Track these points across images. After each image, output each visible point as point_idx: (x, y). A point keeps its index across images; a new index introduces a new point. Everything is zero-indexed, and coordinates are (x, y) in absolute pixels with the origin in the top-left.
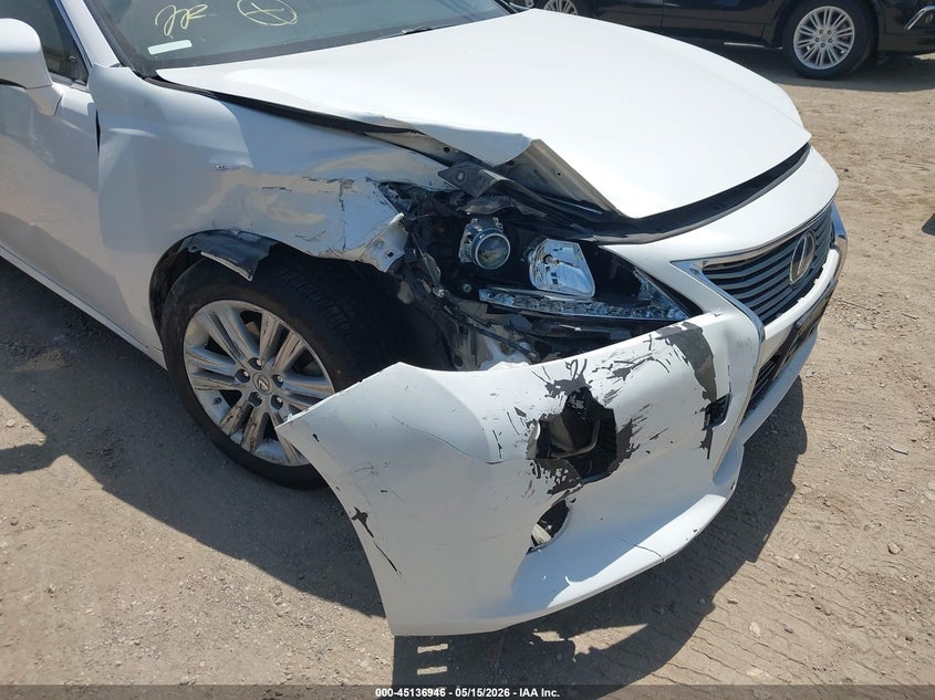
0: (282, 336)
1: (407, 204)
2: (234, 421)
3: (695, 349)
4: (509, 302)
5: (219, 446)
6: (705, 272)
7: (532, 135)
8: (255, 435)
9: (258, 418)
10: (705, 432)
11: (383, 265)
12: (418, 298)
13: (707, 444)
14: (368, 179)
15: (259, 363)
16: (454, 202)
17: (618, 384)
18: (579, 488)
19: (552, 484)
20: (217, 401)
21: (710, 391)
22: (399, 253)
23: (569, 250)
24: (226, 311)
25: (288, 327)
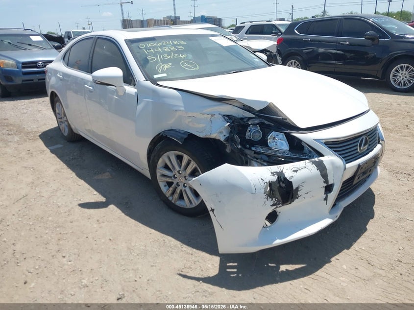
0: (188, 164)
1: (231, 121)
2: (170, 192)
3: (321, 166)
4: (261, 150)
5: (164, 201)
6: (325, 144)
7: (269, 101)
8: (177, 197)
9: (178, 191)
10: (325, 195)
11: (222, 139)
12: (233, 149)
13: (326, 199)
14: (219, 114)
15: (180, 172)
16: (245, 120)
17: (294, 174)
18: (281, 206)
19: (272, 203)
20: (165, 186)
21: (326, 181)
22: (227, 135)
23: (281, 136)
24: (172, 154)
25: (191, 160)
